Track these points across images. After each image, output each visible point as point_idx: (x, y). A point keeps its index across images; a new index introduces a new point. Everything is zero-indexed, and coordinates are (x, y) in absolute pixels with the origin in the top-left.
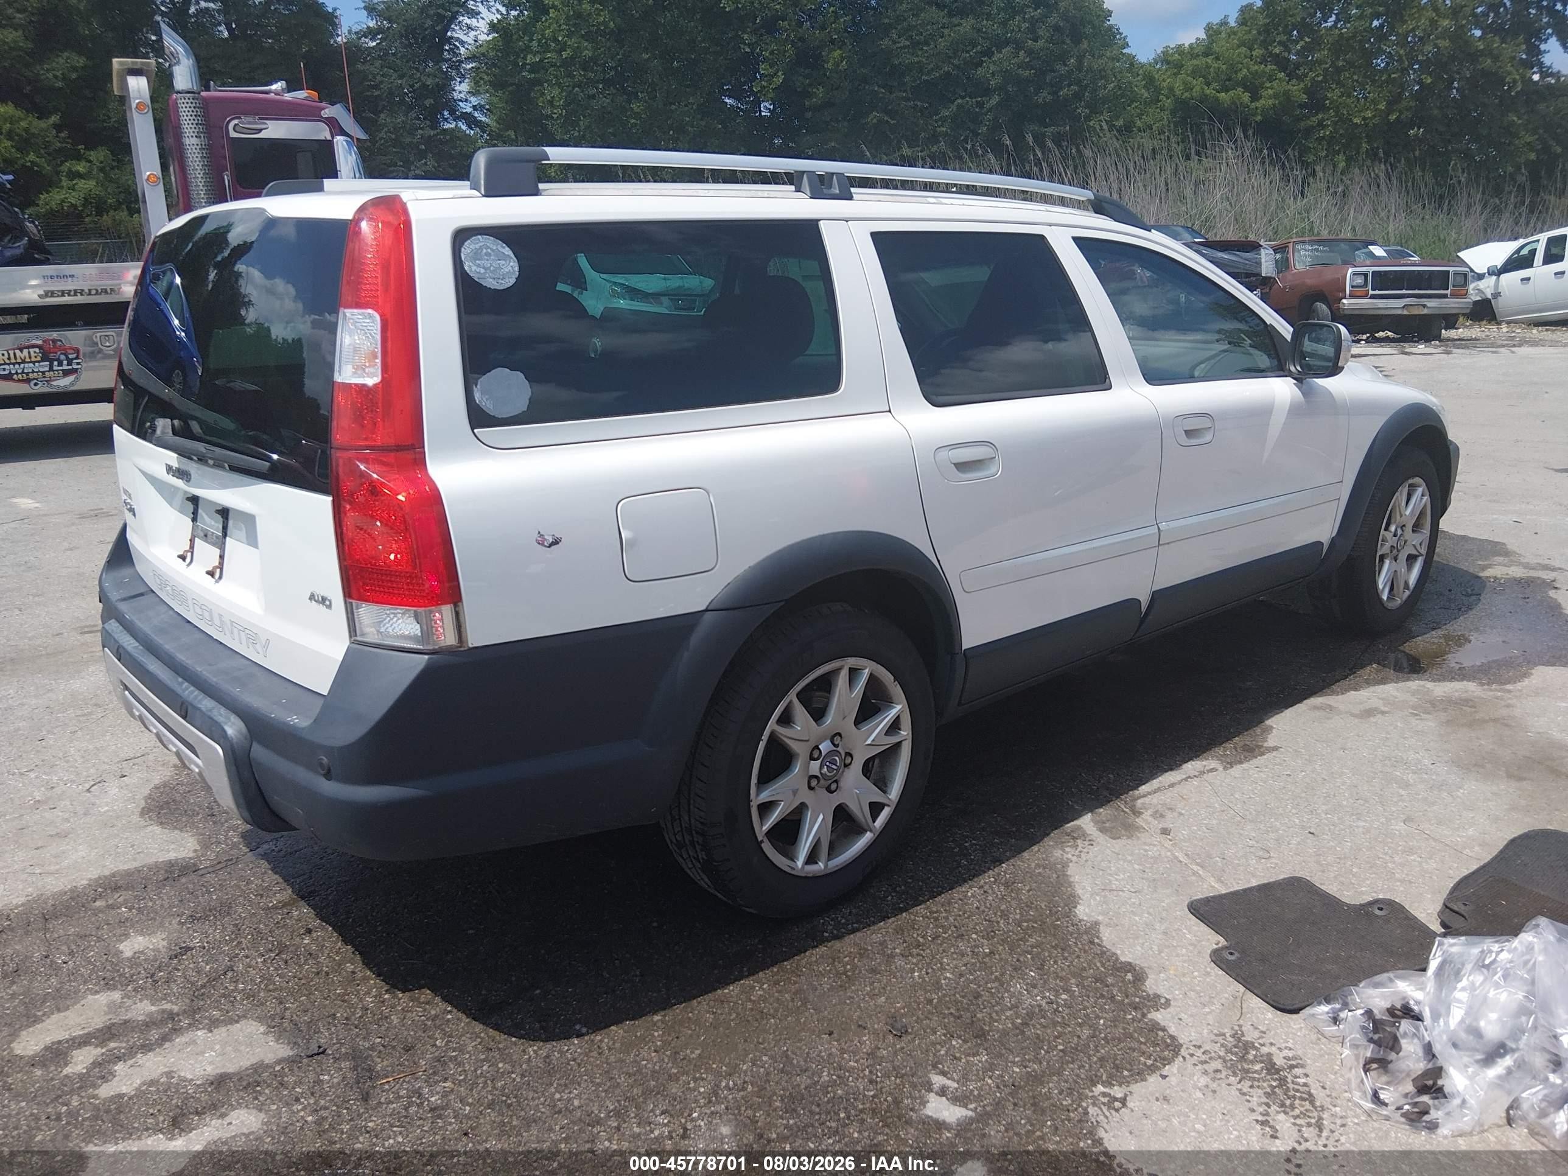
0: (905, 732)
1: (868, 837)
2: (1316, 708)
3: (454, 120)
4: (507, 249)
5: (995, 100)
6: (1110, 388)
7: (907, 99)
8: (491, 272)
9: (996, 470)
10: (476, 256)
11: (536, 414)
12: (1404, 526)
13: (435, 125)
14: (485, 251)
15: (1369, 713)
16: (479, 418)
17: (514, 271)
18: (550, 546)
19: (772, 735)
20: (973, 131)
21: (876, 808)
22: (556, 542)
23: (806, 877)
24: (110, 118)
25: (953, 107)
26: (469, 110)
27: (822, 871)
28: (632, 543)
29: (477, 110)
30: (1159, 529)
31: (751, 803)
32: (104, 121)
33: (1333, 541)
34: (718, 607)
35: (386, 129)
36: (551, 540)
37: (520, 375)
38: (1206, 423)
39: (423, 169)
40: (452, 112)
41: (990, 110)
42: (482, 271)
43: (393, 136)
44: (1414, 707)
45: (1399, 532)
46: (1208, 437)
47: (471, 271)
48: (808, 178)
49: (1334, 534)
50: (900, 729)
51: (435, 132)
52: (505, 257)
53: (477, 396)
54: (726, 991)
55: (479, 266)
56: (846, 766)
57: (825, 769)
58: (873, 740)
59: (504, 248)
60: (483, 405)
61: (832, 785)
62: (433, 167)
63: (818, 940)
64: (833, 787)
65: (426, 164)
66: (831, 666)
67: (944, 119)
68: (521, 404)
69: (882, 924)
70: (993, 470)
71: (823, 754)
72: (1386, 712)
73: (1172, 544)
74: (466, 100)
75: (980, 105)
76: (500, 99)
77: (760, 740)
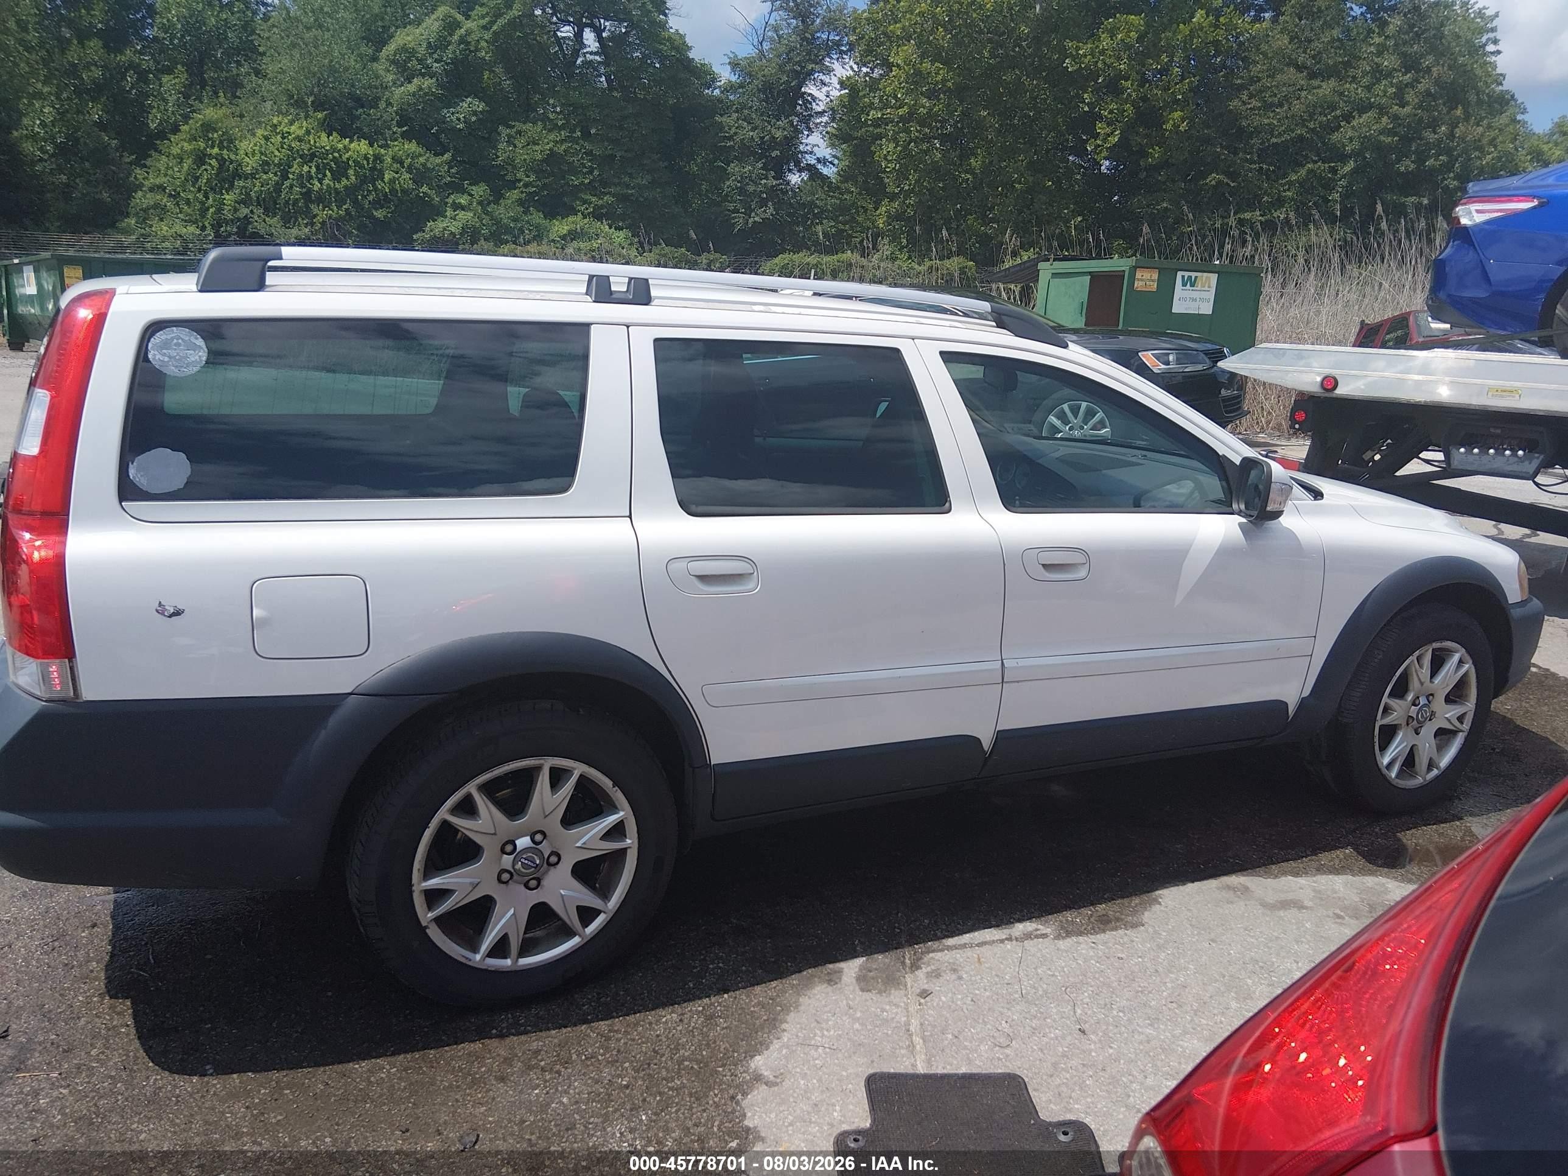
0: (631, 841)
1: (575, 941)
2: (1229, 887)
3: (798, 171)
4: (201, 340)
5: (1351, 165)
6: (949, 511)
7: (1252, 162)
8: (176, 360)
9: (752, 587)
10: (166, 345)
11: (192, 491)
12: (1432, 695)
13: (780, 175)
14: (175, 341)
15: (1285, 905)
16: (128, 491)
17: (201, 361)
18: (170, 616)
19: (445, 824)
20: (1322, 197)
21: (587, 914)
22: (177, 613)
23: (486, 970)
24: (498, 157)
25: (1303, 172)
26: (813, 162)
27: (508, 967)
28: (264, 622)
29: (820, 162)
30: (1003, 664)
31: (414, 888)
32: (493, 160)
33: (1303, 703)
34: (363, 692)
35: (733, 178)
36: (172, 611)
37: (183, 456)
38: (1078, 558)
39: (762, 216)
40: (797, 163)
41: (1344, 176)
42: (166, 359)
43: (739, 185)
44: (1345, 908)
45: (1423, 701)
46: (1082, 573)
47: (154, 359)
48: (597, 280)
49: (1306, 693)
50: (626, 836)
51: (778, 182)
52: (196, 348)
53: (132, 472)
54: (357, 1066)
55: (164, 355)
56: (549, 864)
57: (519, 866)
58: (584, 843)
59: (197, 339)
60: (137, 481)
61: (534, 882)
62: (772, 215)
63: (482, 1034)
64: (533, 883)
65: (765, 211)
66: (528, 762)
67: (1290, 183)
68: (178, 482)
69: (554, 1032)
70: (751, 586)
71: (518, 850)
72: (1306, 908)
73: (1023, 683)
74: (811, 153)
75: (1334, 171)
76: (845, 152)
77: (426, 826)
